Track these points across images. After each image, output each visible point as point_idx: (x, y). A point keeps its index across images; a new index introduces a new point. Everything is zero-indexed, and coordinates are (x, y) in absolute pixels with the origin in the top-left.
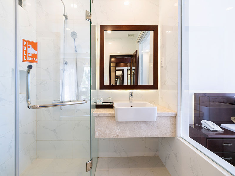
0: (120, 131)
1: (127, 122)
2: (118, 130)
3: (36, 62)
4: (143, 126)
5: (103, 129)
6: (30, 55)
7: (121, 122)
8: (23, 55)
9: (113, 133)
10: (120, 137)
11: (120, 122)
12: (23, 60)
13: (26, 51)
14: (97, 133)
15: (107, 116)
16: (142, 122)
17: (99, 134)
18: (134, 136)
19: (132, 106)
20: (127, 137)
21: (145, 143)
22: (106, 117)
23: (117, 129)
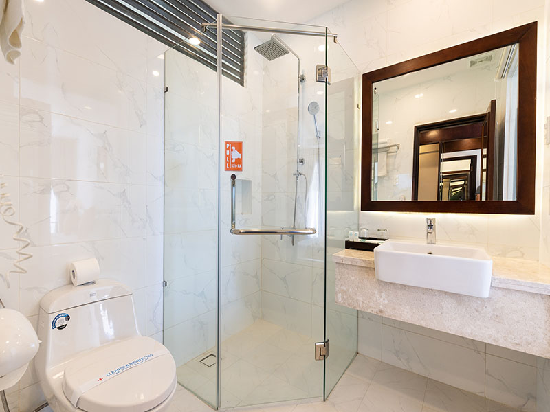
0: (386, 302)
1: (405, 286)
2: (382, 299)
3: (240, 169)
4: (448, 304)
5: (351, 290)
6: (234, 161)
7: (391, 283)
8: (226, 162)
9: (371, 304)
10: (386, 315)
11: (386, 282)
12: (227, 169)
13: (229, 156)
14: (340, 295)
15: (358, 264)
16: (446, 293)
17: (343, 298)
18: (423, 324)
19: (430, 253)
20: (403, 319)
21: (485, 359)
22: (357, 268)
23: (381, 297)
